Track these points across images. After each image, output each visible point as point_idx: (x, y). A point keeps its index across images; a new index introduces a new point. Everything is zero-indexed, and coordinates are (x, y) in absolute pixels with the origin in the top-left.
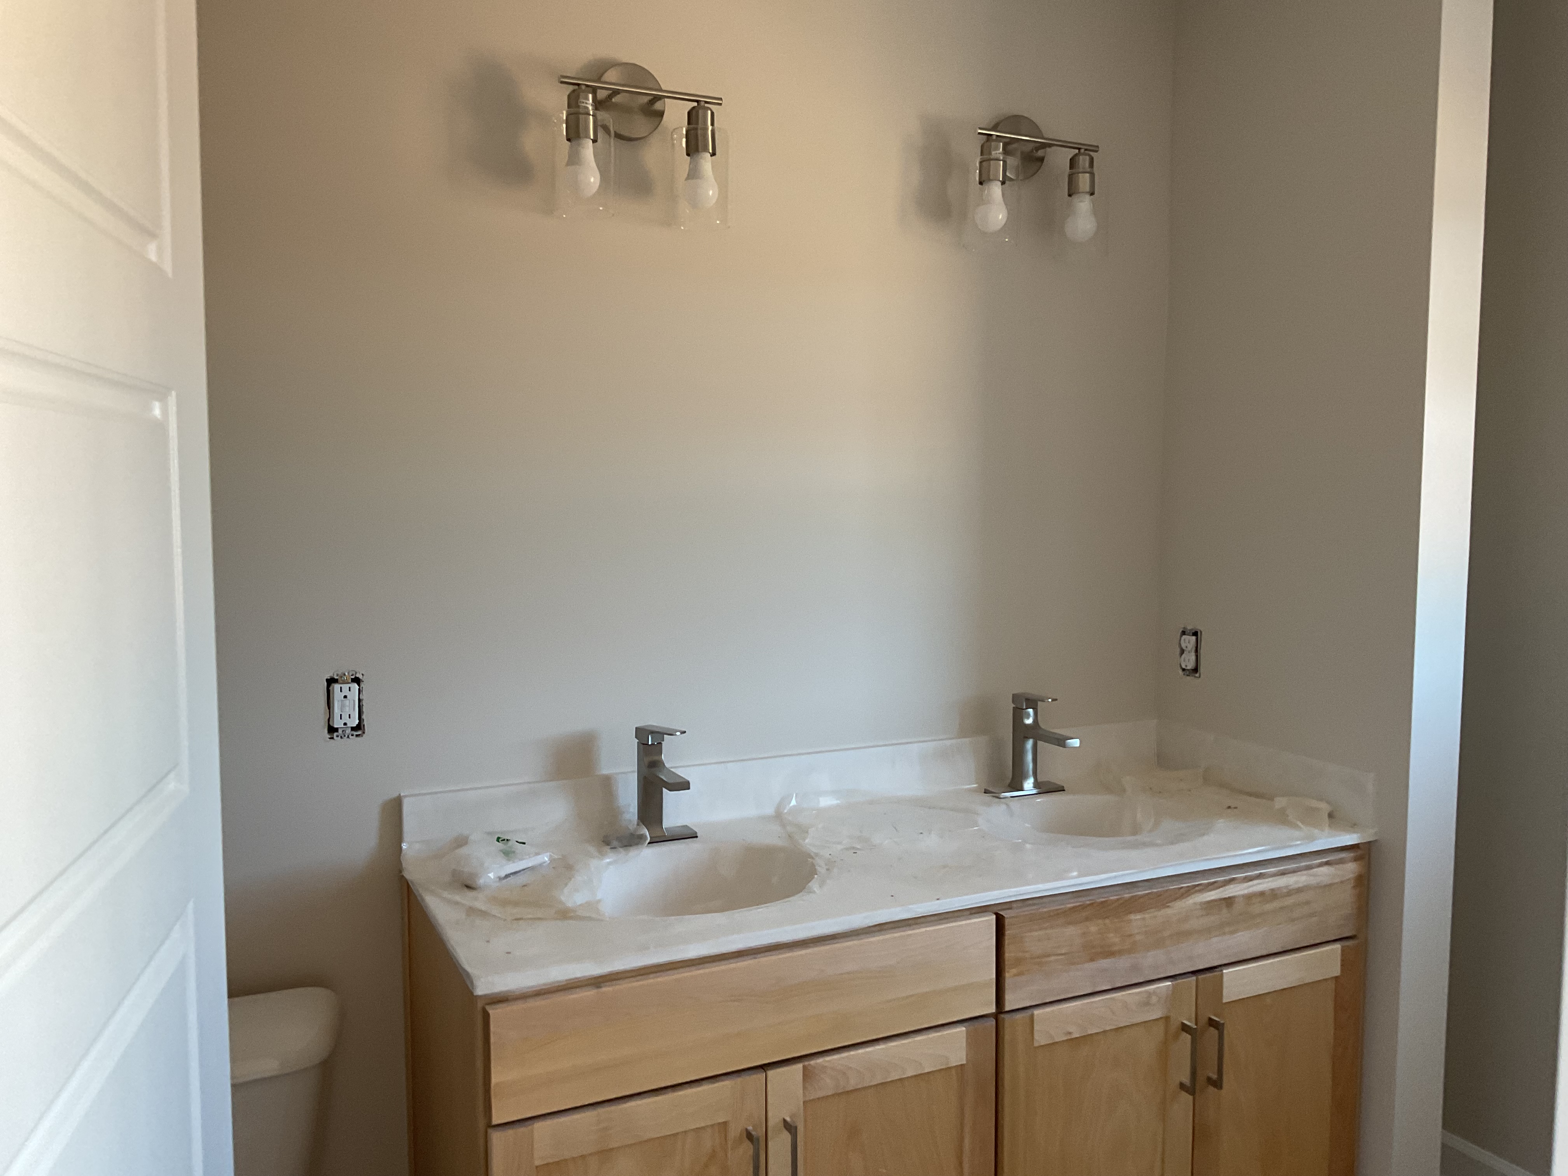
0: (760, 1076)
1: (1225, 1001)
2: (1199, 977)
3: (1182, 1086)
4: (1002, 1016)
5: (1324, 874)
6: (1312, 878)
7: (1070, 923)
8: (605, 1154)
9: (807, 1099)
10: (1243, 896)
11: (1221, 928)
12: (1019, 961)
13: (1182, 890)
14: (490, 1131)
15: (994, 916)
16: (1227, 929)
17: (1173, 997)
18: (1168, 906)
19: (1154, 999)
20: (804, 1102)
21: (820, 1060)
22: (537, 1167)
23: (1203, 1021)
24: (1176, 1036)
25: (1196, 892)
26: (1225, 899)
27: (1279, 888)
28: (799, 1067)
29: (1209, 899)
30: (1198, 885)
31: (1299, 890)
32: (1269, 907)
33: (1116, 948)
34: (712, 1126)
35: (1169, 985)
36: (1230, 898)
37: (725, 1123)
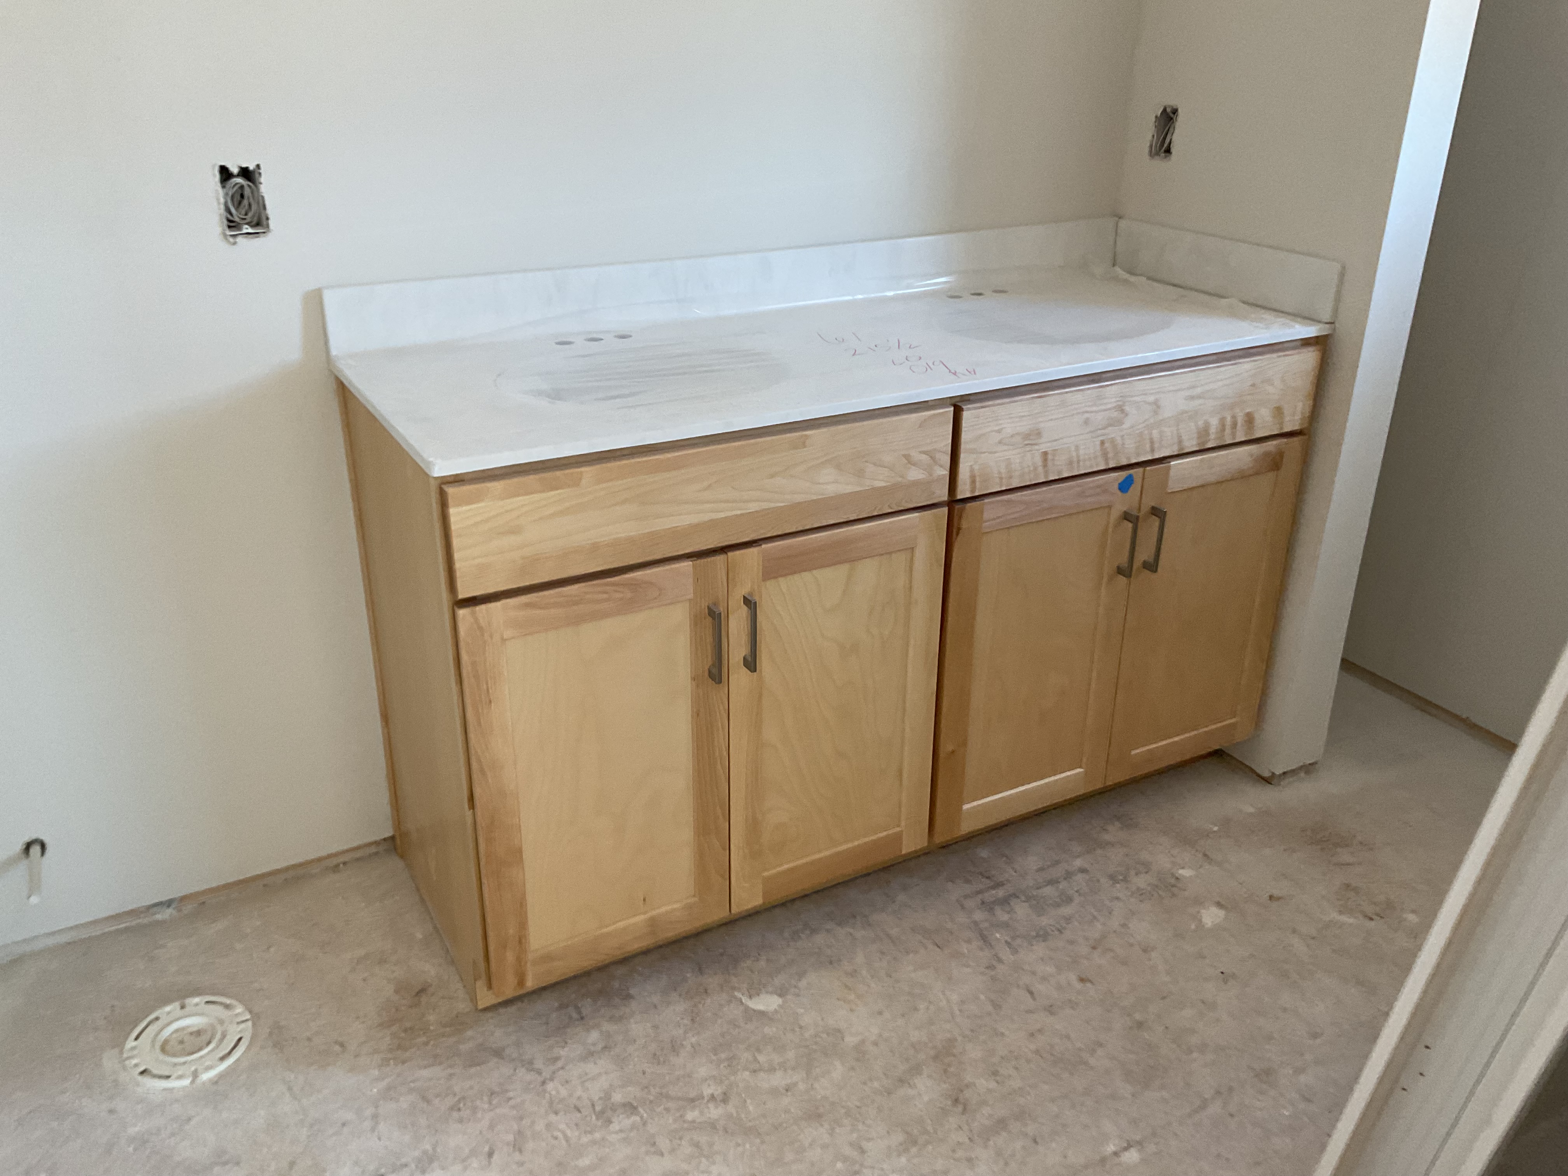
2: (1148, 468)
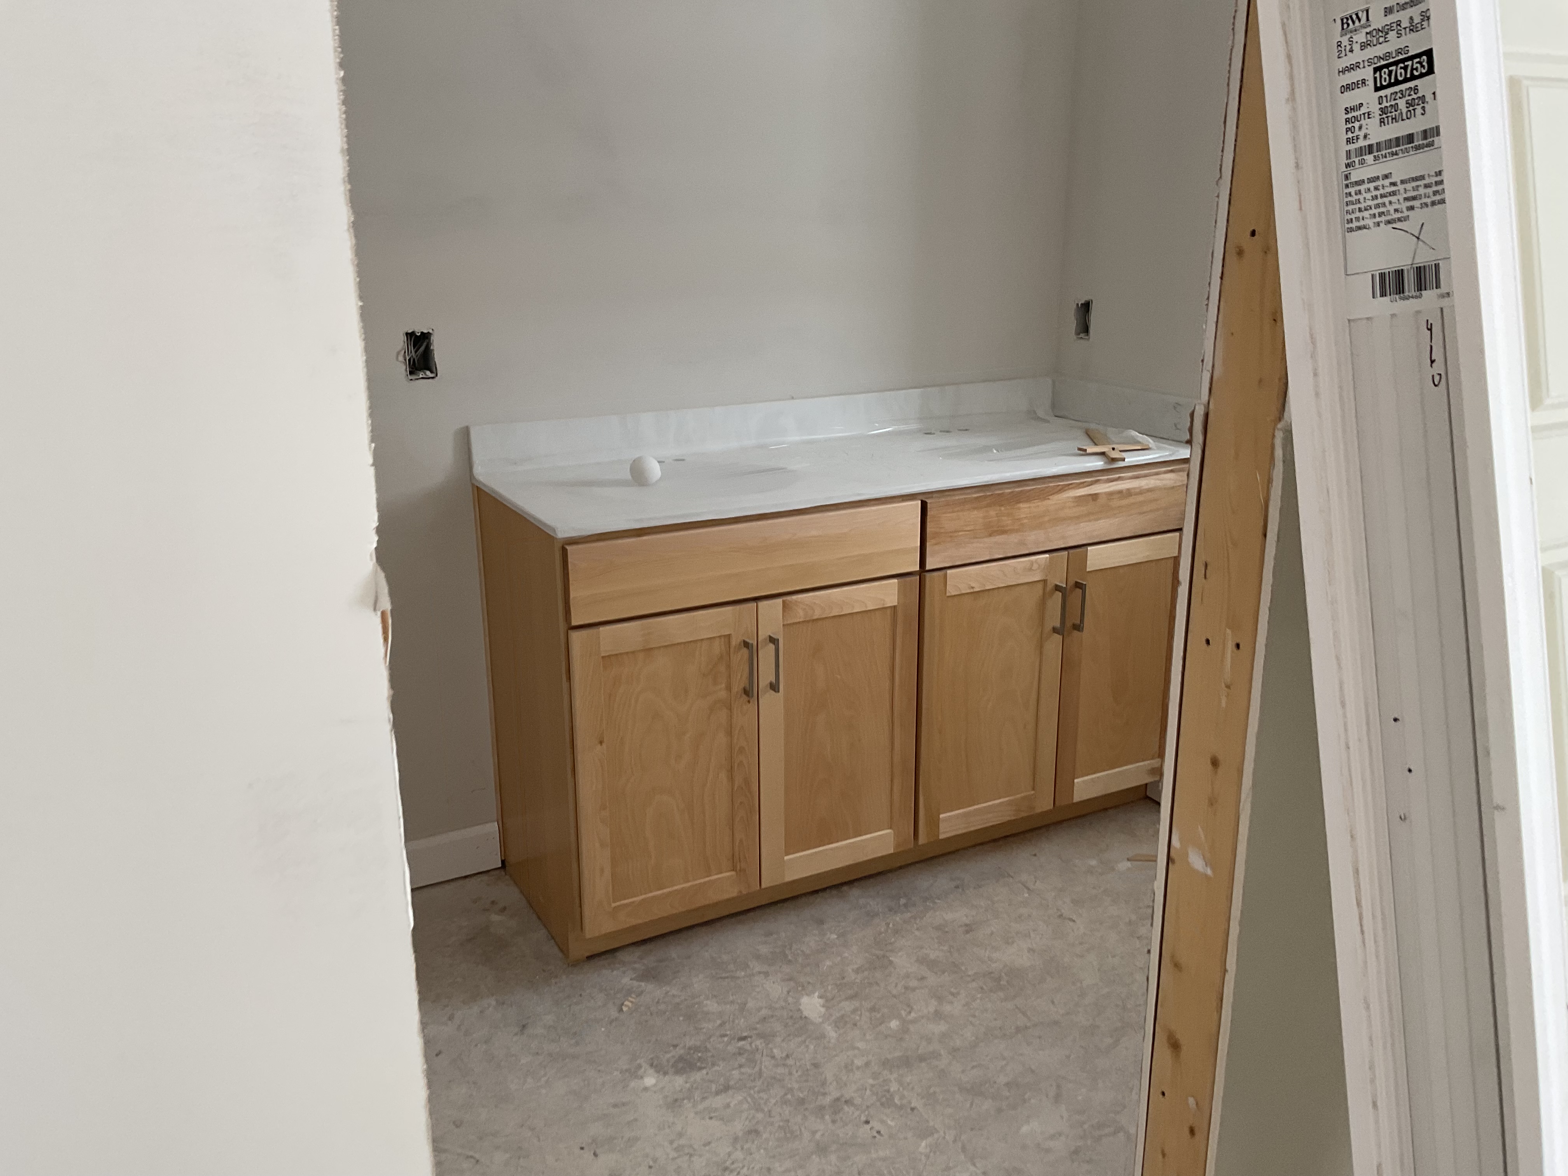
0: (753, 605)
1: (1088, 570)
3: (1055, 630)
4: (926, 574)
5: (1169, 479)
6: (1158, 482)
7: (975, 508)
8: (648, 651)
9: (785, 623)
10: (1106, 493)
11: (1089, 516)
12: (936, 535)
13: (1060, 487)
14: (570, 631)
15: (920, 502)
16: (1092, 518)
17: (1050, 567)
18: (1049, 499)
19: (1035, 566)
20: (783, 625)
21: (794, 597)
22: (603, 657)
23: (1071, 582)
24: (1051, 594)
25: (1069, 489)
26: (1090, 495)
27: (1134, 488)
28: (779, 601)
29: (1078, 495)
30: (1071, 484)
31: (1150, 490)
32: (1125, 502)
33: (1007, 528)
34: (720, 637)
35: (1047, 557)
36: (1096, 494)
37: (729, 635)
